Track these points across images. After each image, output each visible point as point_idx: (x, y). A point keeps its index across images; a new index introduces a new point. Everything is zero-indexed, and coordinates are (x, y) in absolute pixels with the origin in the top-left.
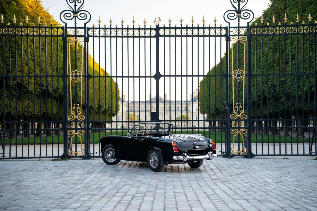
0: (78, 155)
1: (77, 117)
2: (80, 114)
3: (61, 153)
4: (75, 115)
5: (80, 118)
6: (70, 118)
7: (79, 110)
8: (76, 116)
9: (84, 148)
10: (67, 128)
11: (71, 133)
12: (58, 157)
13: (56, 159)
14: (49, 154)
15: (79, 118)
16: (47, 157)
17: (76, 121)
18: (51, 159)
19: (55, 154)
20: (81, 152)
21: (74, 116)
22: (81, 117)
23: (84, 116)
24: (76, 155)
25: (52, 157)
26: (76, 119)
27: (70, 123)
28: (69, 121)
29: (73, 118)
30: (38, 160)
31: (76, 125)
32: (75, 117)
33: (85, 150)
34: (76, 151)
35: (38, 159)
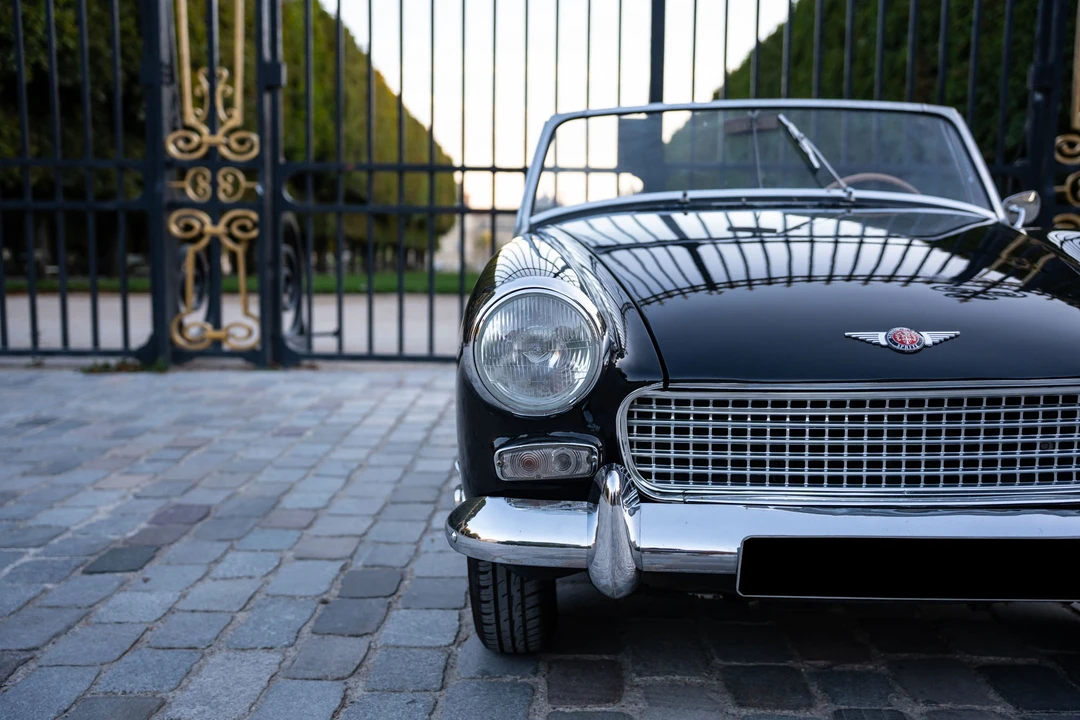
0: (226, 347)
1: (219, 138)
2: (231, 124)
3: (141, 331)
4: (205, 130)
5: (235, 145)
6: (181, 144)
7: (228, 104)
8: (213, 132)
9: (255, 309)
10: (167, 199)
11: (188, 228)
12: (126, 351)
13: (113, 361)
14: (81, 338)
15: (228, 146)
16: (66, 351)
17: (212, 160)
18: (89, 361)
19: (111, 337)
20: (240, 332)
21: (199, 133)
22: (241, 142)
23: (255, 138)
24: (217, 343)
25: (96, 351)
26: (213, 150)
27: (181, 169)
28: (172, 163)
29: (199, 146)
30: (28, 367)
31: (214, 184)
32: (207, 138)
33: (263, 320)
34: (217, 325)
35: (28, 360)
